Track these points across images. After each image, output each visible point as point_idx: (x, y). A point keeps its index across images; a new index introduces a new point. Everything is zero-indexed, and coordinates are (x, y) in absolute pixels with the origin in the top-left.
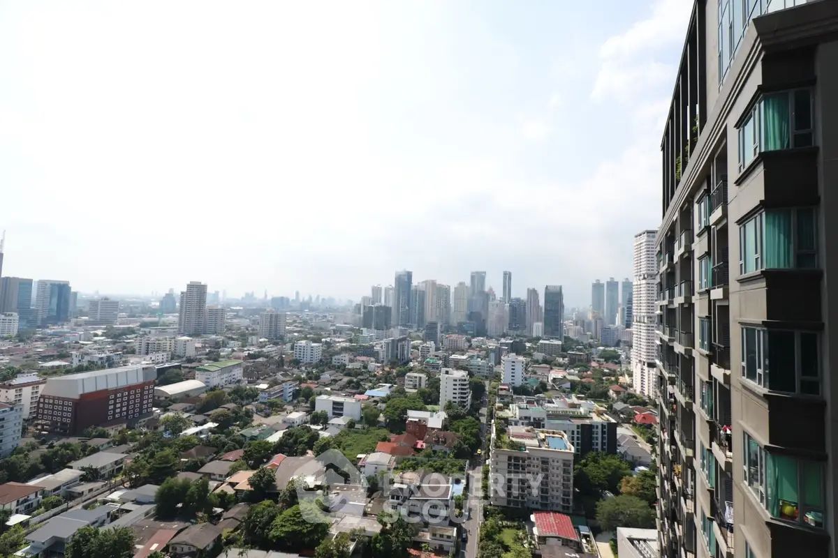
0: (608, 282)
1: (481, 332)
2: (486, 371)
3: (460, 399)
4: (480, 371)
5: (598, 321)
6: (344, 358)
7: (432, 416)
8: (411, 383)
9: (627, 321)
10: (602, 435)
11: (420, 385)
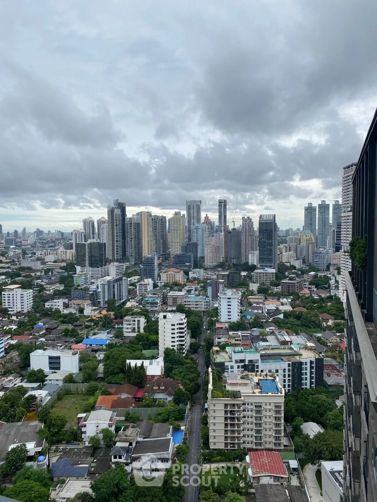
0: (319, 205)
1: (198, 264)
2: (203, 307)
3: (178, 343)
4: (198, 306)
5: (310, 245)
6: (57, 304)
7: (151, 364)
8: (130, 326)
9: (336, 244)
10: (311, 370)
11: (139, 328)
